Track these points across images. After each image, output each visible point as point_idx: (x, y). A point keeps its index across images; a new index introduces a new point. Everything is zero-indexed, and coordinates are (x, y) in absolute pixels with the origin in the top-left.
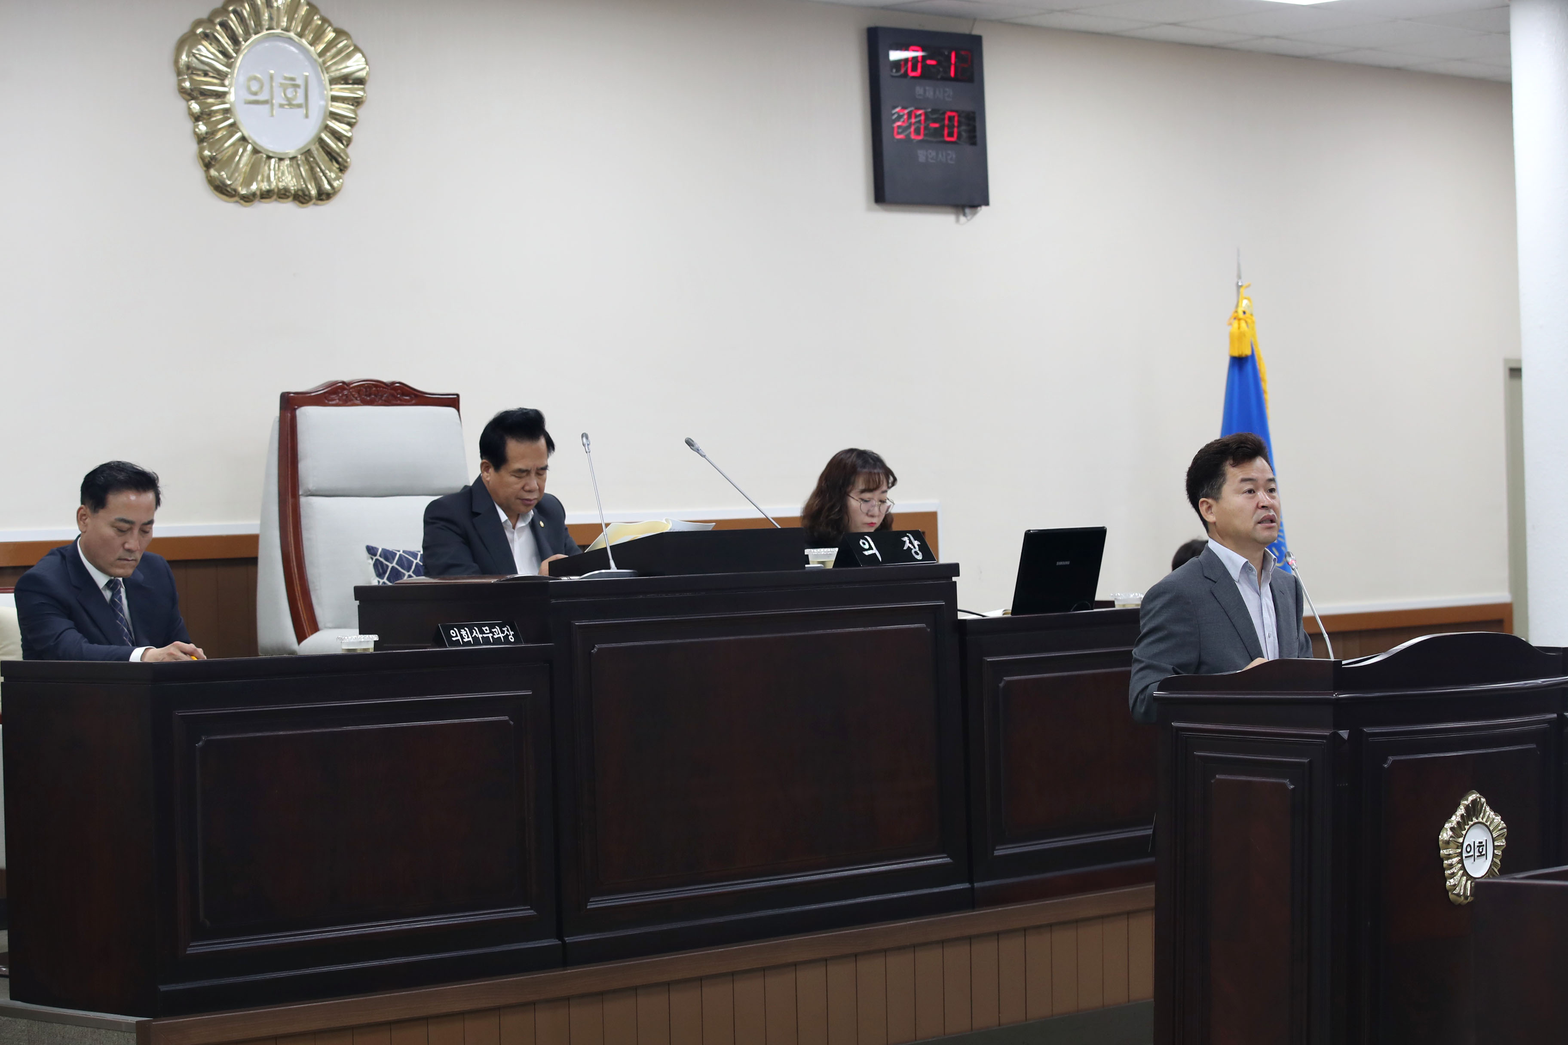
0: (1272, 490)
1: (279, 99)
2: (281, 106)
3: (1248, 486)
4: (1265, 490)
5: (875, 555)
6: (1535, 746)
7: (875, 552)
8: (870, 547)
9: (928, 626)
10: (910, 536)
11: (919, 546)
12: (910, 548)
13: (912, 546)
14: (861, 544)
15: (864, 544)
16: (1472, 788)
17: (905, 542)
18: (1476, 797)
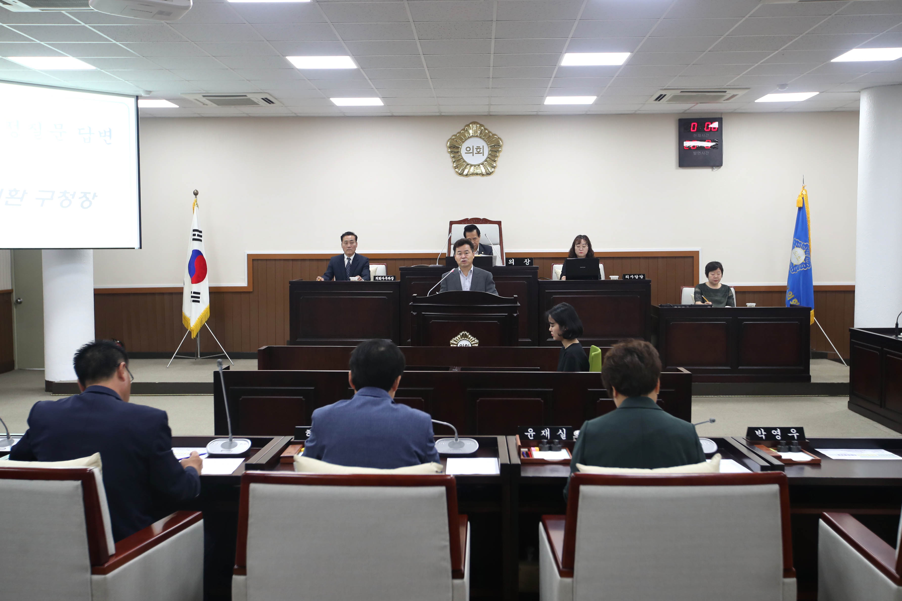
0: (467, 253)
1: (475, 151)
2: (476, 153)
3: (459, 253)
4: (464, 254)
5: (512, 264)
6: (497, 322)
7: (513, 263)
8: (512, 262)
9: (526, 282)
10: (528, 259)
11: (530, 262)
12: (526, 262)
13: (527, 262)
14: (509, 261)
15: (510, 261)
16: (464, 330)
17: (525, 261)
18: (465, 333)
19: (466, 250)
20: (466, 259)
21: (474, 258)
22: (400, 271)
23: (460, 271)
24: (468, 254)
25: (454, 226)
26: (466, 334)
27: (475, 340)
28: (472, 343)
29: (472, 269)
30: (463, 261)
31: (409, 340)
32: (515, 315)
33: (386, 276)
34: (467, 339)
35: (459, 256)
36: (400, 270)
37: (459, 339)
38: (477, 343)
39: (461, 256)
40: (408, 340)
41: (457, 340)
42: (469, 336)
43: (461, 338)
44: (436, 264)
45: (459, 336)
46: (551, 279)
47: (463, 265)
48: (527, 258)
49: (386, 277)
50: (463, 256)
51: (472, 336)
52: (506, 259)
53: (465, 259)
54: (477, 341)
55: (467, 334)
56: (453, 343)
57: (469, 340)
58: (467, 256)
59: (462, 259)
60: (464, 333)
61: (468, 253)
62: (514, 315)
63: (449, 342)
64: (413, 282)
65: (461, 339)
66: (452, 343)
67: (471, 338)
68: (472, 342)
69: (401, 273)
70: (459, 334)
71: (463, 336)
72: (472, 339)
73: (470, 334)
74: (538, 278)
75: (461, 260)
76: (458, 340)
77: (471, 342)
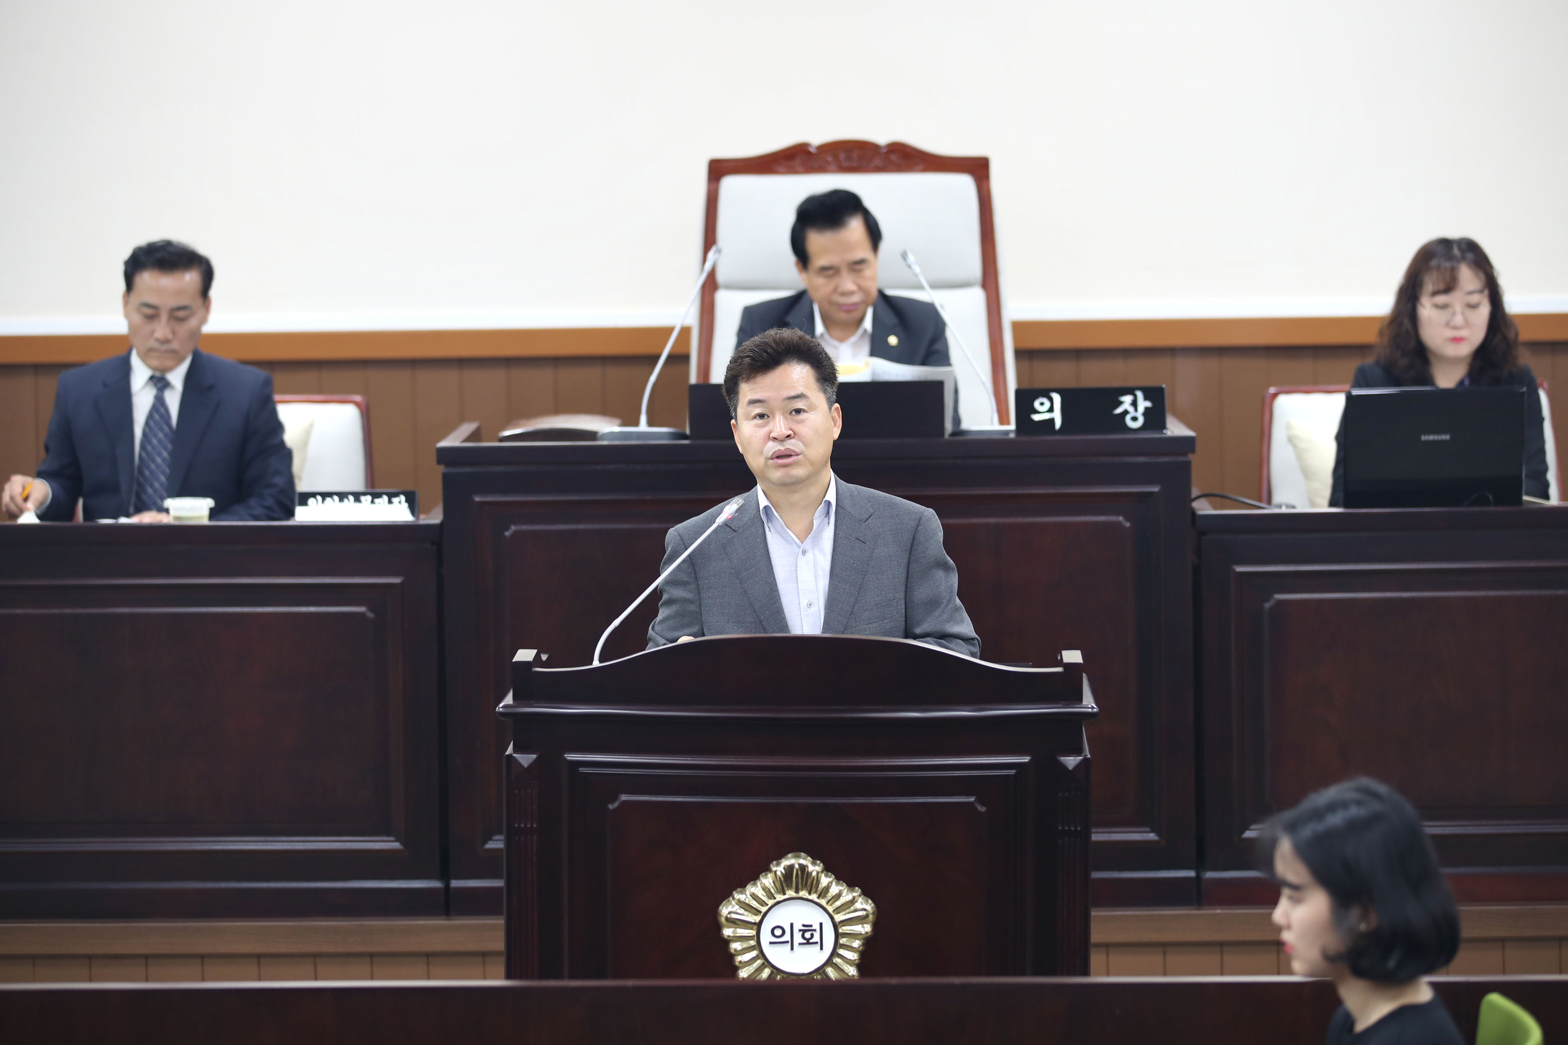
0: (798, 411)
3: (758, 410)
4: (783, 414)
5: (1052, 421)
6: (972, 799)
7: (1057, 416)
8: (1051, 410)
9: (1127, 519)
10: (1140, 394)
11: (1147, 409)
12: (1126, 412)
13: (1131, 409)
14: (1037, 404)
15: (1042, 404)
16: (796, 849)
17: (1121, 403)
18: (802, 861)
19: (793, 394)
20: (793, 441)
21: (836, 436)
22: (442, 469)
23: (766, 508)
24: (803, 416)
25: (730, 184)
26: (803, 868)
27: (853, 901)
28: (838, 918)
29: (831, 496)
30: (778, 457)
31: (497, 843)
32: (1071, 761)
33: (365, 494)
34: (814, 897)
35: (759, 426)
36: (439, 462)
37: (771, 896)
38: (867, 916)
39: (765, 430)
40: (488, 838)
41: (754, 904)
42: (825, 881)
43: (778, 892)
44: (636, 423)
45: (767, 880)
46: (1260, 500)
47: (776, 475)
48: (1130, 391)
49: (363, 498)
50: (779, 425)
51: (839, 878)
52: (1019, 393)
53: (791, 445)
54: (864, 906)
55: (815, 868)
56: (734, 916)
57: (823, 902)
58: (799, 428)
59: (771, 444)
60: (793, 861)
61: (804, 411)
62: (1063, 767)
63: (716, 914)
64: (513, 528)
65: (780, 897)
66: (727, 919)
67: (835, 889)
68: (838, 910)
69: (446, 478)
70: (770, 871)
71: (787, 880)
72: (838, 896)
73: (827, 869)
74: (1195, 492)
75: (766, 449)
76: (763, 903)
77: (830, 909)
